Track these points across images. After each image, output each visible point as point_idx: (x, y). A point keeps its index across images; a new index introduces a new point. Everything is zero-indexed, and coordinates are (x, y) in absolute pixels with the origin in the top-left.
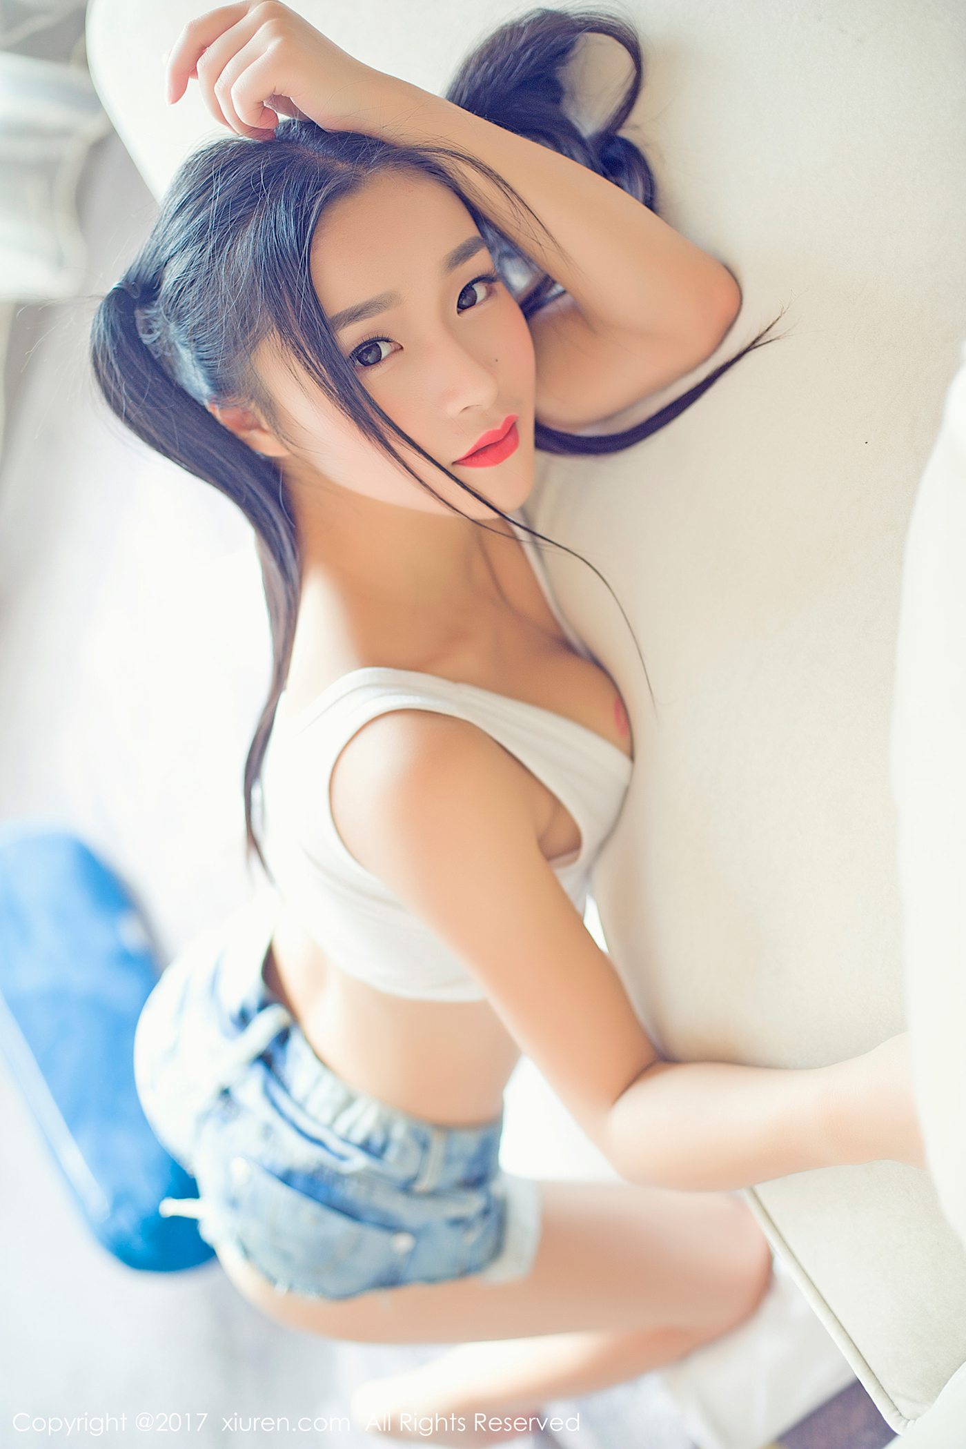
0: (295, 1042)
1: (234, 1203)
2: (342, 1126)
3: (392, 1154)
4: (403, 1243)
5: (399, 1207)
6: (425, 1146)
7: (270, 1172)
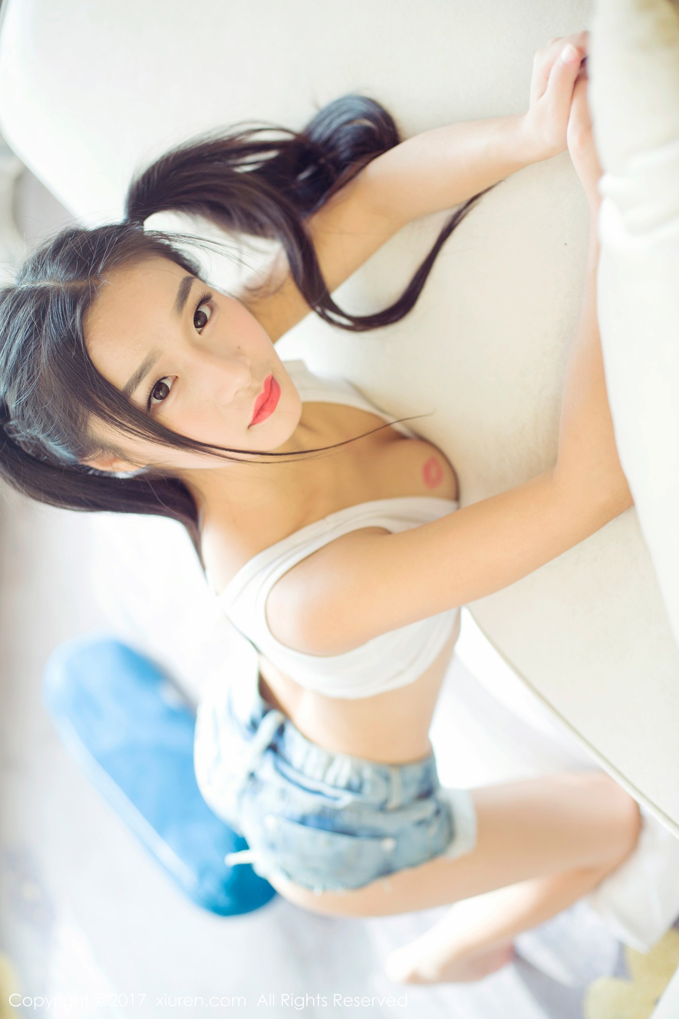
0: (289, 731)
1: (272, 846)
2: (330, 778)
3: (367, 789)
4: (388, 845)
5: (380, 822)
6: (387, 779)
7: (291, 820)
